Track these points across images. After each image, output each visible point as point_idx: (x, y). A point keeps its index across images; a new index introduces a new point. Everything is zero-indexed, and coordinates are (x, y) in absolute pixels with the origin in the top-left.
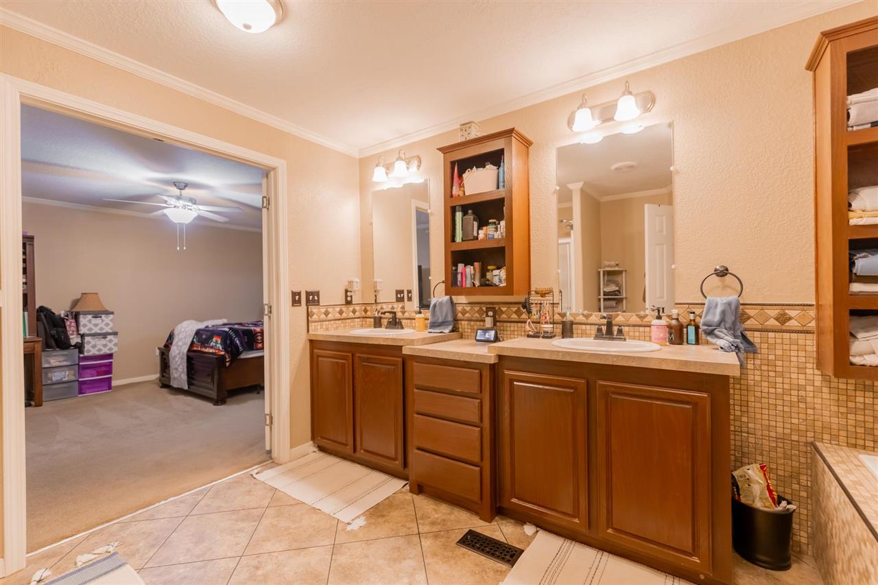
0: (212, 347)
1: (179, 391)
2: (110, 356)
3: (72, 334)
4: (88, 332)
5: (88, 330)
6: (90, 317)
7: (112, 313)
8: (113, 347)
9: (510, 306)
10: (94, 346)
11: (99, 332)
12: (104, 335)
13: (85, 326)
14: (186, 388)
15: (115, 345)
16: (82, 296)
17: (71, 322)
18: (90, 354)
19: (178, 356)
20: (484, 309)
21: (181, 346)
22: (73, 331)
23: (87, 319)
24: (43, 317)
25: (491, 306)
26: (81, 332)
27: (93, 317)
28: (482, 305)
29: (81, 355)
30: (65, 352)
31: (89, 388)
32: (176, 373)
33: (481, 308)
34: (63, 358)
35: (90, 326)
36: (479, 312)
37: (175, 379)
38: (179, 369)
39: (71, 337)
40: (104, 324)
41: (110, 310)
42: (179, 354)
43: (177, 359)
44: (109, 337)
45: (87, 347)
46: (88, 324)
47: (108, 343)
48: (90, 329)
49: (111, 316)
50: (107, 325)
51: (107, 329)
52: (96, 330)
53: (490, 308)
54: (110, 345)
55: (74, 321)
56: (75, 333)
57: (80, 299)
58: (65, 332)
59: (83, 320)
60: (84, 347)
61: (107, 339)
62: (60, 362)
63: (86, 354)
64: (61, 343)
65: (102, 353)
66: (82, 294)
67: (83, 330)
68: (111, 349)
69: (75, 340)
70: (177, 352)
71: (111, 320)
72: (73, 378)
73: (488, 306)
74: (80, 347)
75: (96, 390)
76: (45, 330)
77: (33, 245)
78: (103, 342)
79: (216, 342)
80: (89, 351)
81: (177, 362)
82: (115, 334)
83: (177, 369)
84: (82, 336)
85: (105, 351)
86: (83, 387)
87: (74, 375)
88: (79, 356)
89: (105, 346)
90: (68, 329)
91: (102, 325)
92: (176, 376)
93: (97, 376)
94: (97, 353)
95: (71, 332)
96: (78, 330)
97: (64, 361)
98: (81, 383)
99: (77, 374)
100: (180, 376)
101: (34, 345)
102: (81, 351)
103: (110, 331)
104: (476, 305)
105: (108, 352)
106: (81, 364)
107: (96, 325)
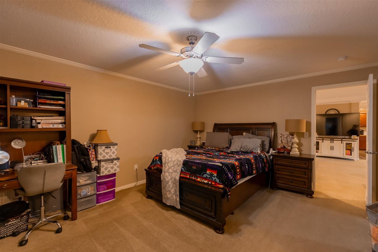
0: (206, 179)
1: (172, 208)
2: (114, 175)
3: (93, 160)
4: (103, 159)
5: (102, 157)
6: (104, 147)
7: (116, 144)
8: (117, 168)
10: (106, 169)
11: (109, 158)
12: (112, 160)
13: (101, 154)
14: (179, 207)
15: (118, 167)
16: (97, 132)
17: (92, 152)
18: (104, 174)
19: (170, 181)
21: (172, 173)
22: (93, 158)
23: (102, 149)
24: (76, 148)
26: (99, 159)
27: (106, 148)
29: (98, 175)
30: (89, 174)
31: (102, 198)
32: (169, 194)
34: (88, 178)
35: (104, 154)
37: (168, 198)
38: (172, 192)
39: (92, 162)
40: (112, 152)
41: (115, 142)
42: (171, 179)
43: (170, 183)
44: (115, 162)
45: (102, 169)
46: (103, 153)
47: (114, 166)
48: (104, 157)
49: (116, 147)
50: (114, 153)
51: (114, 156)
52: (107, 157)
54: (115, 167)
55: (93, 150)
56: (95, 159)
57: (97, 134)
58: (89, 159)
59: (100, 150)
60: (100, 170)
61: (114, 163)
62: (85, 181)
63: (101, 175)
64: (86, 168)
65: (111, 173)
66: (98, 130)
67: (100, 157)
68: (116, 170)
69: (94, 164)
70: (170, 177)
71: (116, 150)
72: (93, 192)
74: (97, 169)
75: (106, 199)
76: (77, 157)
77: (69, 94)
78: (111, 165)
79: (211, 175)
80: (103, 172)
81: (169, 186)
82: (118, 159)
83: (170, 191)
84: (99, 162)
85: (112, 172)
86: (100, 198)
87: (94, 190)
88: (97, 175)
89: (112, 168)
90: (90, 157)
91: (111, 153)
92: (169, 196)
93: (107, 189)
94: (108, 173)
95: (92, 158)
96: (96, 157)
97: (88, 180)
98: (98, 195)
99: (96, 190)
100: (172, 197)
101: (72, 172)
102: (98, 173)
103: (115, 157)
105: (114, 172)
106: (98, 181)
107: (107, 153)
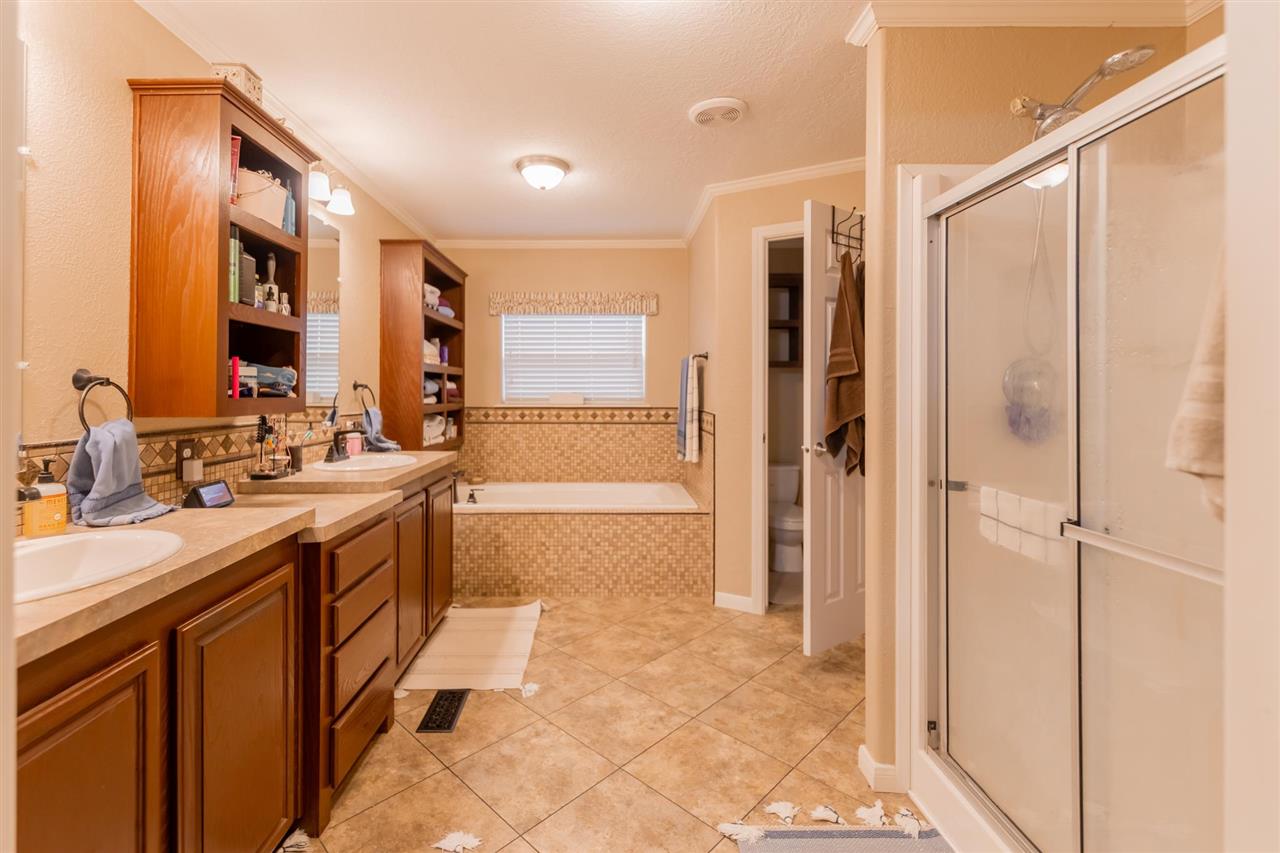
9: (216, 433)
20: (174, 444)
25: (186, 437)
28: (170, 438)
33: (167, 443)
36: (163, 454)
53: (184, 441)
73: (181, 438)
104: (158, 439)
